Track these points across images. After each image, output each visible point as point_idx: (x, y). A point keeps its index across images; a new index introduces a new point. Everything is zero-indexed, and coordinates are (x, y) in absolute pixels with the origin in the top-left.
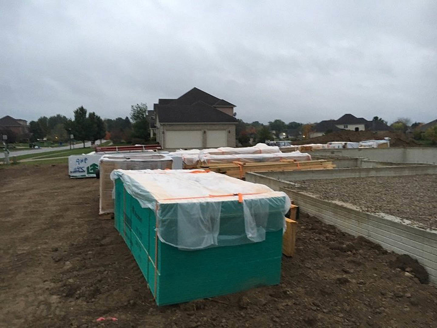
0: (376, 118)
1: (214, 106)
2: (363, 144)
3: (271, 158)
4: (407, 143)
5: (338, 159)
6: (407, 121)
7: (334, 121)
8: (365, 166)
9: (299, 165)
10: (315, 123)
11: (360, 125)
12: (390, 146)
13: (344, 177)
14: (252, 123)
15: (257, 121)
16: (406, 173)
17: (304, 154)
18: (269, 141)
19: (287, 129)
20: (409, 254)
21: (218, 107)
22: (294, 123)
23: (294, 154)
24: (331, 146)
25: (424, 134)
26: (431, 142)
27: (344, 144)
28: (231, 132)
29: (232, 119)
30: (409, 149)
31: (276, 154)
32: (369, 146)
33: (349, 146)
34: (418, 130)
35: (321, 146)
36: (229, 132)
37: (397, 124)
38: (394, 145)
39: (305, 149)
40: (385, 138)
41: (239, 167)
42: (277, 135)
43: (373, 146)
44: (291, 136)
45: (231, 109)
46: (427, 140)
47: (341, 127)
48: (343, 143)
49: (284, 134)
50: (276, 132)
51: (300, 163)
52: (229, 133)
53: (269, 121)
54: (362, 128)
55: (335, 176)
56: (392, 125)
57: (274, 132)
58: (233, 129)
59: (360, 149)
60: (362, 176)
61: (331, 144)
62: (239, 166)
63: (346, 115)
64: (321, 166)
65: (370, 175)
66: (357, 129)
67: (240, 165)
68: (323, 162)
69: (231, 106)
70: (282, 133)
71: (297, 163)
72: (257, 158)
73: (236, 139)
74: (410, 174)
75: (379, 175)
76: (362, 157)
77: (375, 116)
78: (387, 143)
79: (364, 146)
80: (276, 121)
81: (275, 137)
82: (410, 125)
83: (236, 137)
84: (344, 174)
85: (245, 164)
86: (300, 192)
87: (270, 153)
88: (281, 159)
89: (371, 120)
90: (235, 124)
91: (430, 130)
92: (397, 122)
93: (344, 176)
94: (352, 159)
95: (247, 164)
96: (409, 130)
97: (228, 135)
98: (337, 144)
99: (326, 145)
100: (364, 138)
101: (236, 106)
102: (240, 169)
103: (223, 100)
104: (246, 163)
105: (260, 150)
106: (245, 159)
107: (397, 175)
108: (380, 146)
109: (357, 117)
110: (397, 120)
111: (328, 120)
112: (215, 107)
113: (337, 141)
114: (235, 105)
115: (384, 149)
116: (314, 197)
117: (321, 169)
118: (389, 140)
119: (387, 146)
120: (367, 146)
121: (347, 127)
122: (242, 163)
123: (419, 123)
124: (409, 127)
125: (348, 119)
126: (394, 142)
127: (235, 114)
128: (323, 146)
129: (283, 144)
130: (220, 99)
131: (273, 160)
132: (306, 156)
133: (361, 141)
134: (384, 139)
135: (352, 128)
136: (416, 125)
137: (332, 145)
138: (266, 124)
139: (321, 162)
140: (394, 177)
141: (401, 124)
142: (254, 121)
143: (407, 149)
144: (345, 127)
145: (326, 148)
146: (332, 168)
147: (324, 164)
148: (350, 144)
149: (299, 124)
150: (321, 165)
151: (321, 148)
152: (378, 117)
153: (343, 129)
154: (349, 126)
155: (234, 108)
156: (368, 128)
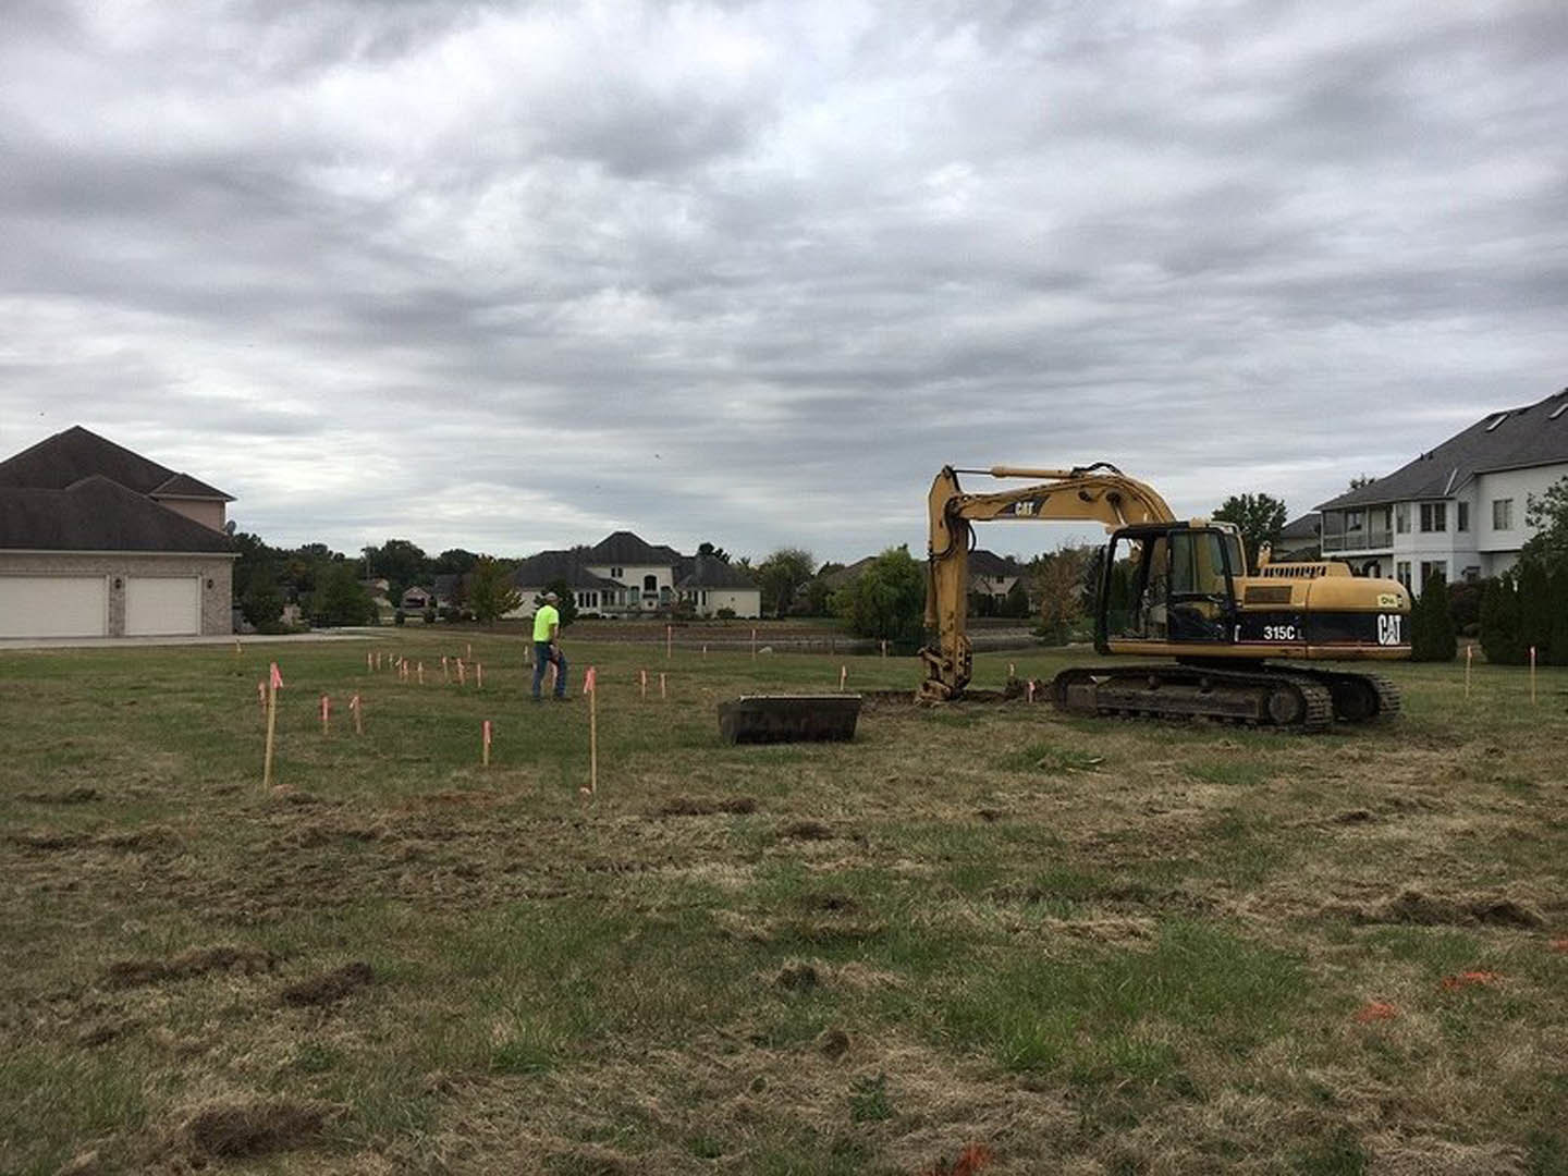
0: (706, 549)
1: (153, 494)
11: (659, 570)
19: (431, 577)
21: (166, 500)
22: (460, 553)
25: (834, 598)
28: (216, 583)
29: (219, 542)
36: (210, 584)
42: (396, 597)
44: (445, 599)
45: (215, 510)
47: (604, 573)
50: (390, 585)
52: (210, 587)
54: (664, 577)
57: (384, 585)
58: (223, 575)
63: (617, 534)
66: (650, 581)
69: (217, 498)
73: (235, 608)
77: (705, 542)
80: (393, 546)
81: (387, 603)
83: (234, 601)
89: (693, 553)
90: (230, 558)
91: (849, 589)
97: (203, 594)
101: (232, 499)
103: (186, 476)
109: (652, 544)
111: (563, 548)
112: (157, 500)
114: (232, 495)
121: (620, 575)
127: (232, 525)
130: (176, 471)
135: (633, 577)
144: (613, 575)
152: (713, 543)
153: (609, 580)
154: (625, 571)
155: (227, 504)
156: (682, 578)
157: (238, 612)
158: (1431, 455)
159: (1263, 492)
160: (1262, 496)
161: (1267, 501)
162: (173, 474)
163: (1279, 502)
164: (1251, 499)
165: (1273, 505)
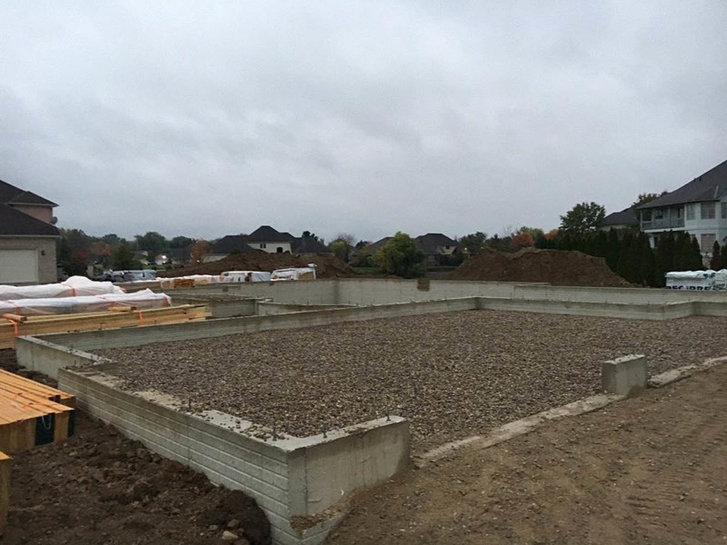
0: (306, 234)
1: (10, 203)
2: (279, 274)
3: (91, 304)
4: (343, 273)
5: (222, 301)
6: (350, 238)
7: (245, 236)
8: (262, 312)
9: (141, 315)
10: (217, 240)
11: (283, 244)
12: (317, 277)
13: (217, 334)
14: (103, 237)
15: (112, 233)
16: (318, 321)
17: (158, 294)
18: (111, 271)
19: (169, 249)
20: (243, 490)
21: (18, 205)
22: (182, 238)
23: (140, 295)
24: (227, 279)
25: (371, 258)
26: (380, 269)
27: (246, 275)
28: (46, 252)
29: (49, 229)
30: (343, 281)
31: (103, 296)
32: (287, 277)
33: (255, 279)
34: (364, 252)
35: (209, 278)
36: (43, 253)
37: (337, 243)
38: (322, 275)
39: (181, 284)
40: (309, 265)
41: (12, 326)
42: (152, 259)
43: (292, 278)
44: (176, 260)
45: (46, 211)
46: (376, 266)
47: (256, 246)
48: (246, 272)
49: (164, 257)
50: (149, 253)
51: (142, 313)
52: (43, 255)
53: (135, 235)
54: (286, 247)
55: (203, 334)
56: (330, 244)
57: (146, 253)
58: (51, 248)
59: (272, 283)
60: (249, 331)
61: (227, 275)
62: (13, 323)
63: (263, 227)
64: (185, 315)
65: (261, 329)
66: (280, 250)
67: (15, 321)
68: (188, 308)
69: (49, 205)
70: (160, 255)
71: (138, 313)
72: (60, 305)
73: (58, 267)
74: (325, 323)
75: (276, 328)
76: (261, 296)
77: (305, 230)
78: (312, 272)
79: (280, 278)
80: (149, 235)
82: (355, 245)
83: (58, 263)
84: (219, 329)
85: (25, 319)
86: (90, 378)
87: (94, 295)
88: (112, 306)
89: (300, 236)
90: (54, 239)
91: (379, 253)
92: (339, 240)
93: (219, 332)
94: (247, 300)
95: (31, 319)
96: (352, 253)
97: (40, 259)
98: (237, 275)
99: (219, 276)
100: (281, 265)
101: (56, 205)
102: (14, 330)
103: (29, 193)
104: (28, 318)
105: (74, 290)
106: (34, 307)
107: (305, 325)
108: (303, 278)
109: (280, 232)
110: (337, 238)
111: (236, 234)
112: (12, 205)
113: (238, 270)
114: (58, 204)
115: (308, 281)
116: (112, 385)
117: (183, 321)
118: (315, 268)
119: (313, 278)
120: (284, 278)
121: (265, 247)
122: (19, 317)
123: (366, 242)
124: (352, 247)
125: (266, 234)
126: (325, 271)
128: (213, 278)
129: (142, 275)
130: (24, 190)
131: (94, 308)
132: (161, 298)
133: (275, 269)
134: (308, 267)
135: (271, 248)
136: (361, 245)
137: (229, 276)
138: (131, 238)
139: (185, 309)
140: (299, 330)
141: (341, 243)
142: (108, 234)
143: (339, 280)
144: (261, 247)
145: (219, 281)
146: (203, 320)
147: (191, 313)
148: (257, 274)
149: (190, 239)
150: (185, 313)
151: (210, 282)
152: (310, 231)
153: (259, 250)
154: (267, 245)
155: (54, 209)
156: (296, 248)
157: (61, 269)
158: (700, 178)
159: (593, 201)
160: (592, 203)
161: (595, 206)
162: (21, 191)
163: (601, 206)
164: (587, 205)
165: (599, 209)
